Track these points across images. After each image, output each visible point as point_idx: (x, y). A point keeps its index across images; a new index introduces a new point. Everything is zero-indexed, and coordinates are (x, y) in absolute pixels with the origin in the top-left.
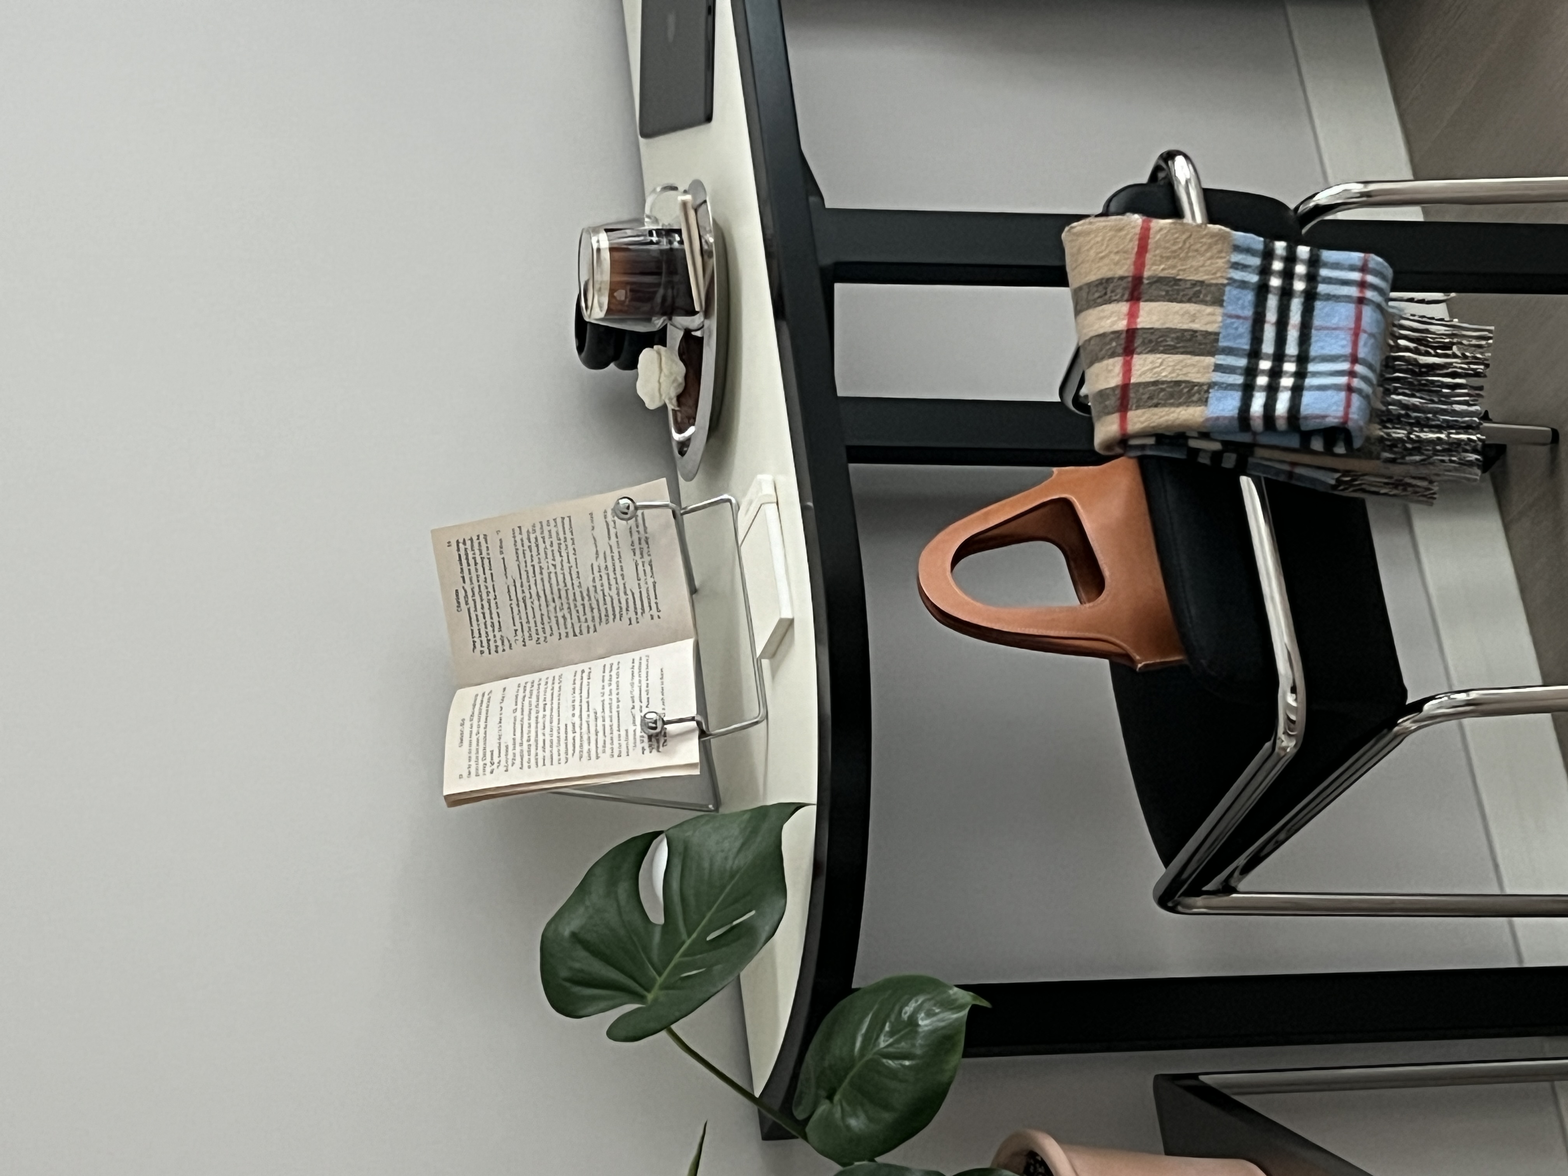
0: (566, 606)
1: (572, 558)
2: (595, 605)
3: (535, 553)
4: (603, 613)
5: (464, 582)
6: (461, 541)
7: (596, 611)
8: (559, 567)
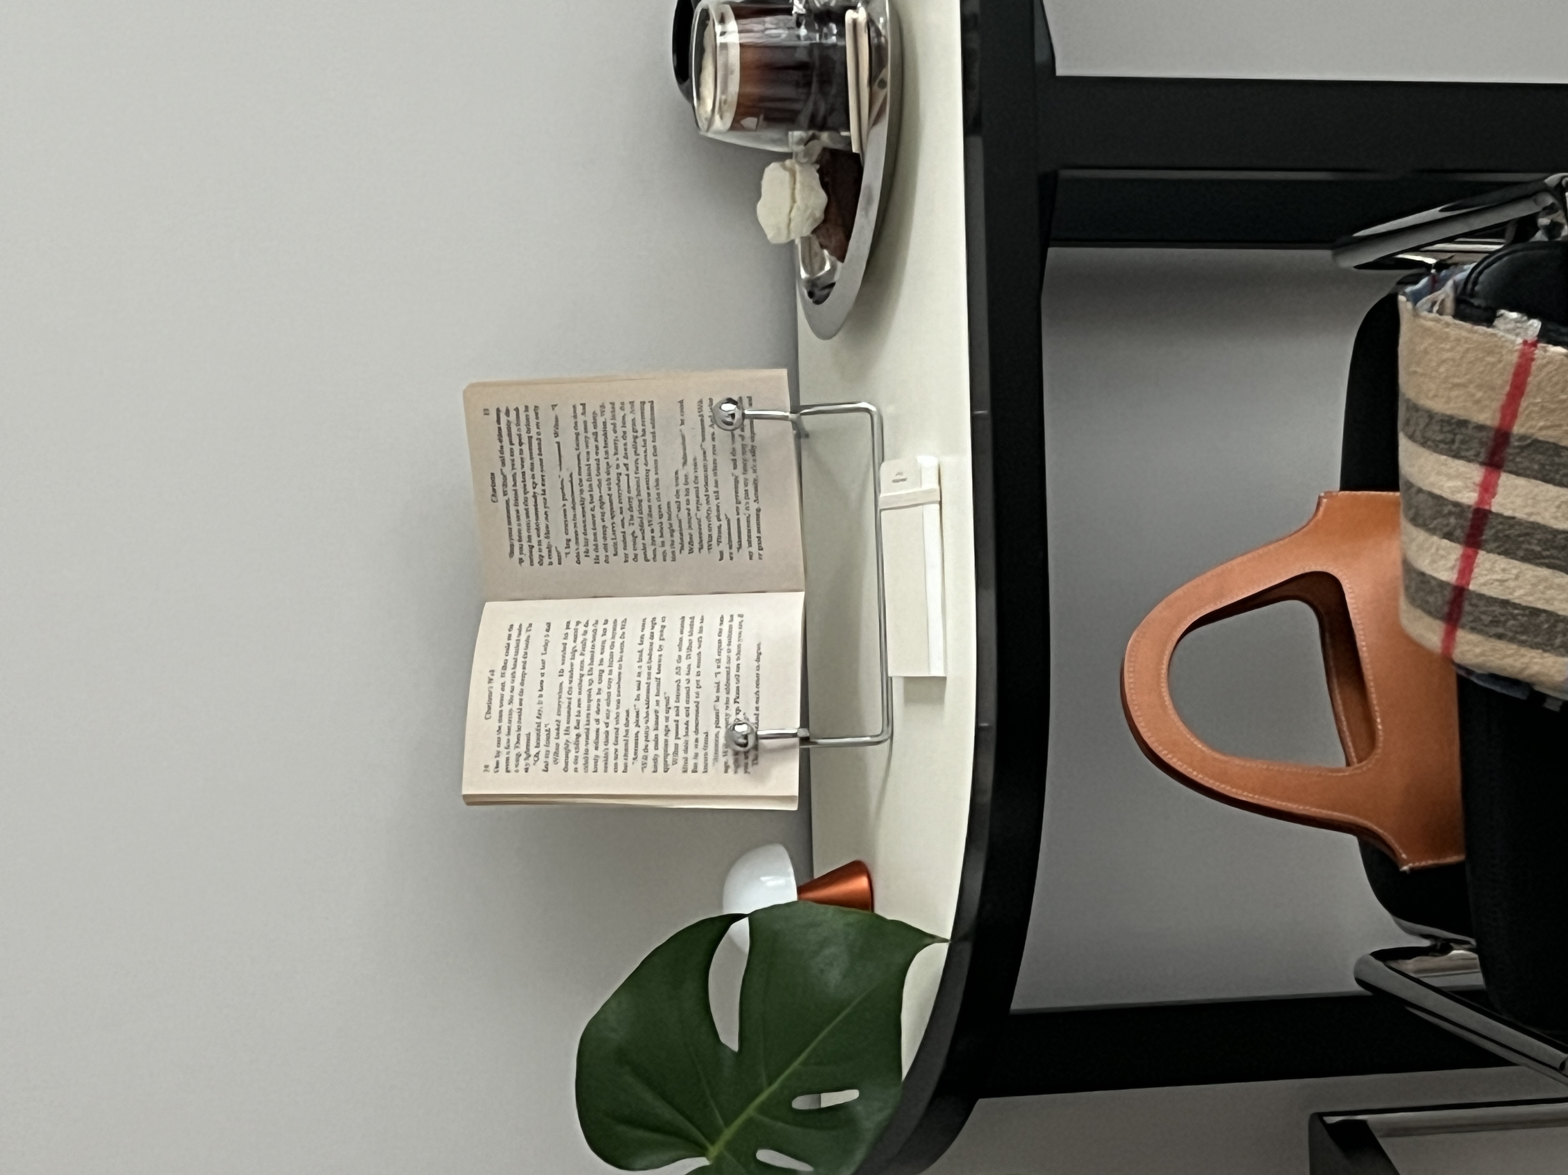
0: (637, 521)
1: (651, 459)
2: (676, 527)
3: (601, 444)
4: (686, 539)
5: (503, 464)
6: (503, 410)
7: (677, 534)
8: (632, 467)
